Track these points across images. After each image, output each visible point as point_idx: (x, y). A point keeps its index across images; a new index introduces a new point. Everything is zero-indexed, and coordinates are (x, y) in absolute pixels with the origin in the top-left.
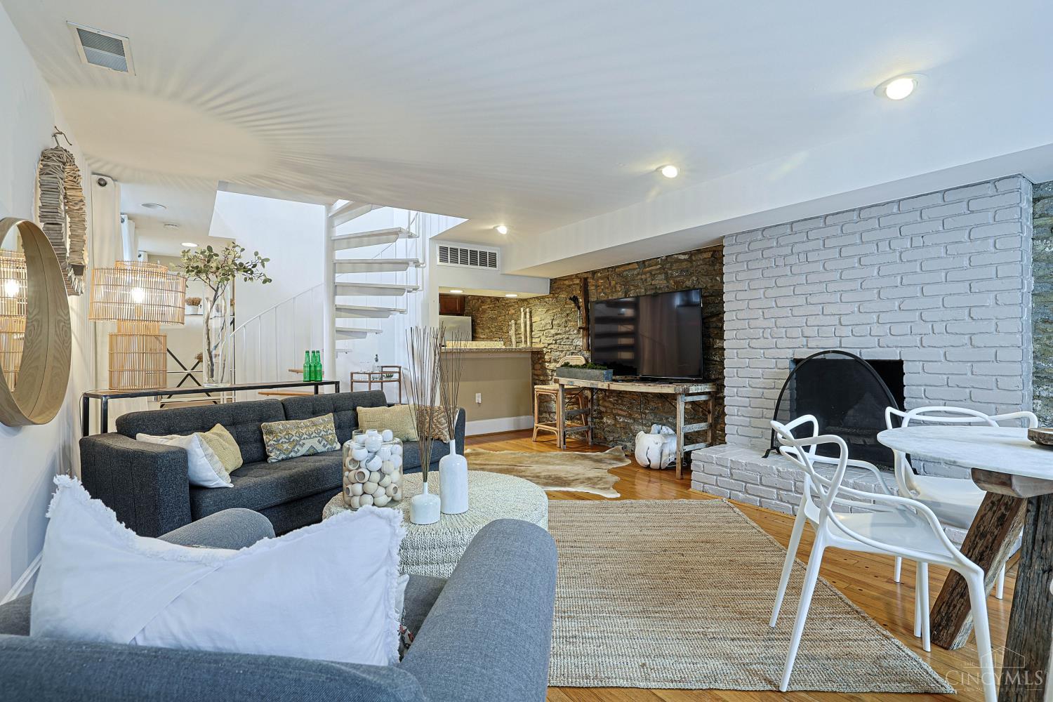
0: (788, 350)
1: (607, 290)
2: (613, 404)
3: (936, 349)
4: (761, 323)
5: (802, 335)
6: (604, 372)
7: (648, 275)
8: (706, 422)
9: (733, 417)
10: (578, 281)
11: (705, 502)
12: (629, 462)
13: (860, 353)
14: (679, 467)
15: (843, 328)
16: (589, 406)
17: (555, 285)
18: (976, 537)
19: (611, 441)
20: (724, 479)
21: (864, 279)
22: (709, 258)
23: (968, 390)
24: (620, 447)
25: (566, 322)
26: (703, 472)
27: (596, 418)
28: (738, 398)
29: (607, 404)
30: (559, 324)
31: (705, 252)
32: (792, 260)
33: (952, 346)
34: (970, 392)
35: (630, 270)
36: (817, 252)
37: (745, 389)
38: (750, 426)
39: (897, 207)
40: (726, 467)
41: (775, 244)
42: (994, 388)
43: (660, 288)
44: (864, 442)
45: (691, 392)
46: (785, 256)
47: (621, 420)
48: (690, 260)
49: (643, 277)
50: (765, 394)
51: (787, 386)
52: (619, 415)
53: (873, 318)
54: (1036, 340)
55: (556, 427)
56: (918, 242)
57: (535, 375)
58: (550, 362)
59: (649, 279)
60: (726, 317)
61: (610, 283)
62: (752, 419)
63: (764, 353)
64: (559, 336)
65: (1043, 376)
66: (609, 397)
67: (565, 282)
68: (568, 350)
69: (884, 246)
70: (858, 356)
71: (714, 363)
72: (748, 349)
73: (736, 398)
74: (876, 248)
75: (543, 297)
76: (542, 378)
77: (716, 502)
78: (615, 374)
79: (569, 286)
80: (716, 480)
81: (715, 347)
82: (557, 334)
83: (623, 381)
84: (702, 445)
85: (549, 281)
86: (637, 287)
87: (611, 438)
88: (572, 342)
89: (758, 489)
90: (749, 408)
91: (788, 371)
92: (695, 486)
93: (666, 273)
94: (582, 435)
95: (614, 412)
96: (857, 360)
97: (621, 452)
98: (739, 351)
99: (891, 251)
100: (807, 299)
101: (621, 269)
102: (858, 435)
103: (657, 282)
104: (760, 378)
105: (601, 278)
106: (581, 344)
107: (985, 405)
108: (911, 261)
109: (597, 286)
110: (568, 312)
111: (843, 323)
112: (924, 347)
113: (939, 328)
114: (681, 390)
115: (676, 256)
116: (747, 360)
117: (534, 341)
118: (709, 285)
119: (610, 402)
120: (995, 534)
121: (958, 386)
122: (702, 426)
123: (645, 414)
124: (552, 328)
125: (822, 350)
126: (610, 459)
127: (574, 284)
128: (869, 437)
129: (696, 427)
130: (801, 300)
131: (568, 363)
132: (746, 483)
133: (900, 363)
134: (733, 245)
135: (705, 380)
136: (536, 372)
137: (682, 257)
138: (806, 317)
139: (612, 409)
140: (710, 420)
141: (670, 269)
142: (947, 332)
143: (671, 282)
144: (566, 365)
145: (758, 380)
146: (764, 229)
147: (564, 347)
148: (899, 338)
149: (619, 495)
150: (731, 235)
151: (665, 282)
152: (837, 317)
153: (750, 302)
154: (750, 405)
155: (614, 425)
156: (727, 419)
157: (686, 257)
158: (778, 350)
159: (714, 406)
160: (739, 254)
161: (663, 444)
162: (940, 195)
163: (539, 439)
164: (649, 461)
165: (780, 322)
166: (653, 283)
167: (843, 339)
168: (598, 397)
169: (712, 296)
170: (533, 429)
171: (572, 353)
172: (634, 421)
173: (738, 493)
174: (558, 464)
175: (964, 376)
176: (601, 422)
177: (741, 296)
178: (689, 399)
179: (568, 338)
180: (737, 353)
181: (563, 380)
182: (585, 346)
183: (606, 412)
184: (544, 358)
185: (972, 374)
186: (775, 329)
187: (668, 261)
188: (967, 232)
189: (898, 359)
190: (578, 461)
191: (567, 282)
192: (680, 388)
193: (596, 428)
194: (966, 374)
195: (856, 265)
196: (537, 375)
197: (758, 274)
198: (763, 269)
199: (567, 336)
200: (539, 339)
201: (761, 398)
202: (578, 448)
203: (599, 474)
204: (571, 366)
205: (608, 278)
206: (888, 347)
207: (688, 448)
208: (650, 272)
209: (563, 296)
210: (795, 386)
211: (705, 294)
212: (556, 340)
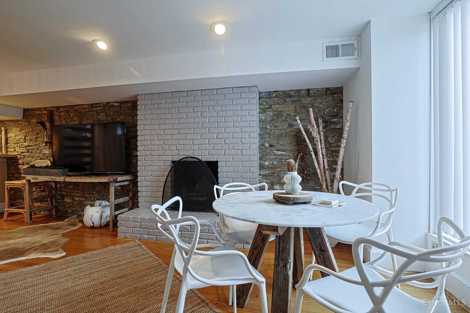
0: (169, 156)
1: (67, 119)
2: (72, 190)
3: (230, 156)
4: (156, 142)
5: (176, 149)
6: (61, 170)
7: (95, 113)
8: (129, 196)
9: (143, 193)
10: (46, 112)
11: (125, 245)
12: (81, 225)
13: (201, 158)
14: (111, 225)
15: (194, 146)
16: (54, 192)
17: (27, 113)
18: (254, 249)
19: (70, 213)
20: (137, 229)
21: (203, 123)
22: (131, 106)
23: (240, 173)
24: (75, 216)
25: (36, 138)
26: (125, 226)
27: (59, 199)
28: (145, 182)
29: (67, 190)
30: (30, 139)
31: (129, 103)
32: (173, 111)
33: (235, 155)
34: (241, 174)
35: (83, 108)
36: (183, 108)
37: (149, 177)
38: (152, 197)
39: (216, 91)
40: (138, 222)
41: (164, 102)
42: (249, 172)
43: (102, 121)
44: (203, 199)
45: (118, 180)
46: (169, 108)
47: (77, 199)
48: (120, 106)
49: (92, 113)
50: (159, 179)
51: (169, 175)
52: (75, 196)
53: (206, 141)
54: (260, 152)
55: (24, 209)
56: (224, 108)
57: (10, 173)
58: (23, 164)
59: (95, 115)
60: (138, 138)
61: (69, 115)
62: (152, 193)
63: (158, 158)
64: (31, 147)
65: (262, 166)
66: (68, 186)
67: (35, 112)
68: (38, 157)
69: (211, 108)
70: (201, 159)
71: (133, 163)
72: (151, 156)
73: (144, 182)
74: (208, 109)
75: (17, 121)
76: (16, 175)
77: (132, 244)
78: (69, 171)
79: (39, 115)
80: (132, 230)
81: (133, 155)
82: (29, 146)
83: (75, 176)
84: (126, 209)
85: (23, 110)
86: (88, 119)
87: (70, 211)
88: (41, 151)
89: (155, 232)
90: (151, 187)
91: (170, 167)
92: (120, 235)
93: (106, 113)
94: (49, 211)
95: (72, 194)
96: (200, 161)
97: (76, 220)
98: (146, 157)
99: (214, 111)
100: (178, 131)
101: (77, 107)
102: (201, 196)
103: (100, 117)
104: (156, 171)
105: (63, 112)
106: (48, 152)
107: (246, 179)
108: (221, 117)
109: (60, 117)
110: (38, 132)
111: (194, 143)
112: (226, 155)
113: (231, 146)
114: (112, 180)
115: (112, 103)
116: (150, 162)
117: (9, 150)
118: (131, 121)
119: (70, 188)
120: (261, 246)
121: (237, 172)
122: (126, 199)
123: (93, 194)
124: (25, 142)
125: (185, 157)
126: (67, 226)
127: (43, 114)
128: (204, 197)
129: (122, 200)
130: (176, 132)
131: (34, 165)
132: (149, 229)
133: (217, 162)
134: (143, 100)
135: (127, 174)
136: (11, 172)
137: (116, 104)
138: (178, 140)
139: (71, 193)
140: (131, 195)
141: (108, 110)
142: (234, 149)
143: (109, 117)
144: (33, 166)
145: (155, 172)
146: (159, 93)
147: (35, 154)
148: (216, 151)
149: (64, 254)
150: (142, 95)
151: (105, 117)
152: (192, 140)
153: (151, 131)
154: (151, 186)
155: (73, 202)
156: (139, 194)
157: (118, 104)
158: (165, 156)
159: (133, 187)
160: (146, 105)
161: (102, 212)
162: (232, 89)
163: (9, 219)
164: (93, 223)
165: (166, 142)
166: (98, 117)
167: (194, 151)
168: (61, 186)
169: (132, 127)
170: (3, 213)
171: (41, 159)
172: (86, 199)
173: (144, 235)
174: (20, 238)
175: (239, 167)
176: (63, 202)
177: (147, 127)
178: (118, 184)
179: (38, 149)
180: (144, 158)
181: (29, 177)
182: (51, 154)
183: (67, 195)
184: (18, 162)
185: (242, 167)
186: (164, 145)
187: (108, 105)
188: (240, 106)
189: (216, 160)
190: (39, 232)
191: (37, 112)
192: (111, 178)
193: (59, 205)
194: (240, 167)
195: (200, 116)
196: (13, 174)
197: (156, 116)
198: (158, 114)
199: (37, 147)
200: (14, 149)
201: (157, 181)
202: (43, 221)
203: (53, 239)
204: (36, 167)
205: (68, 112)
206: (212, 155)
207: (117, 213)
208: (96, 111)
209: (34, 121)
210: (173, 174)
211: (128, 126)
212: (28, 150)
